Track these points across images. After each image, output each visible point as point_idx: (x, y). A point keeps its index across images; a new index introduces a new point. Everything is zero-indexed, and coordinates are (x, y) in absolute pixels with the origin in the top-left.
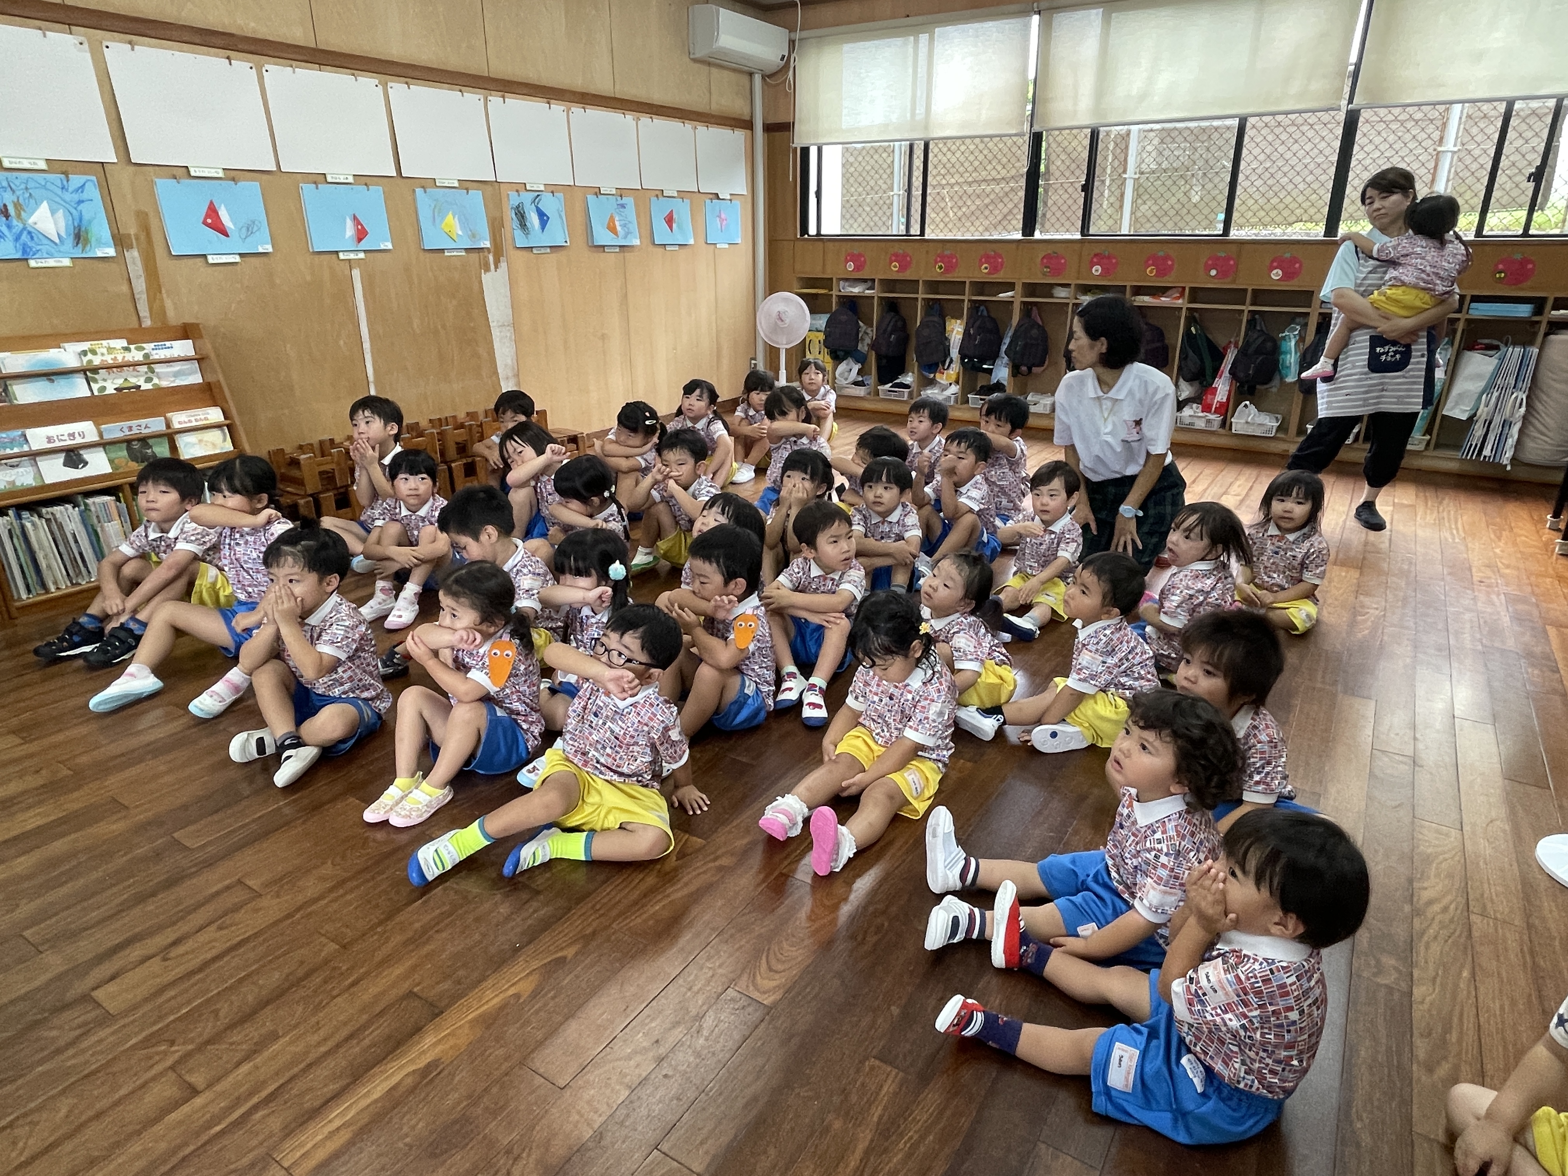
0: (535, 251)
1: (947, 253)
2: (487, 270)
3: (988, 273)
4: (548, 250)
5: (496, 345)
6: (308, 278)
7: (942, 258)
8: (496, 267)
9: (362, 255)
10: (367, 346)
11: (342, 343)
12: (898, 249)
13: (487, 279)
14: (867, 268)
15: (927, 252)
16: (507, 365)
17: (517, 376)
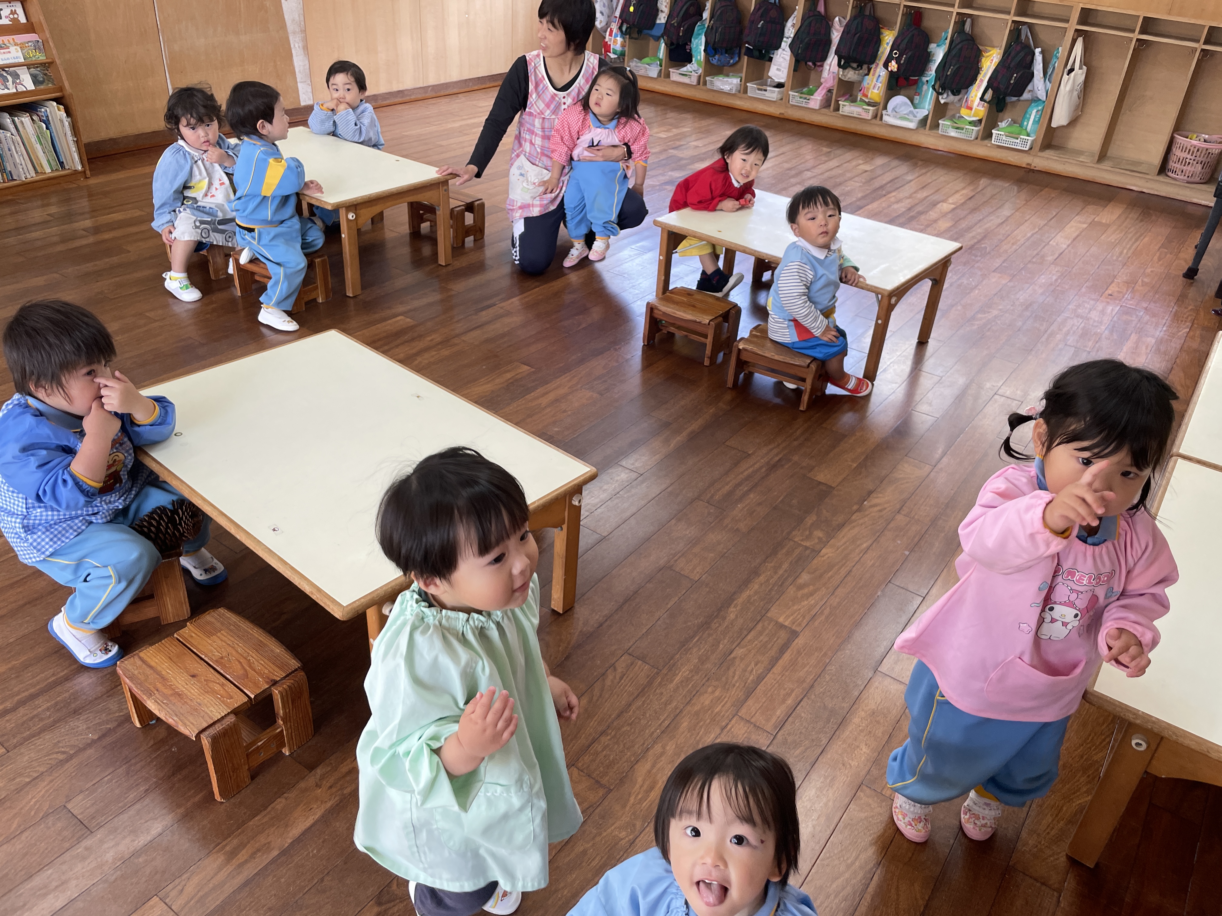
16: (294, 20)
17: (304, 31)
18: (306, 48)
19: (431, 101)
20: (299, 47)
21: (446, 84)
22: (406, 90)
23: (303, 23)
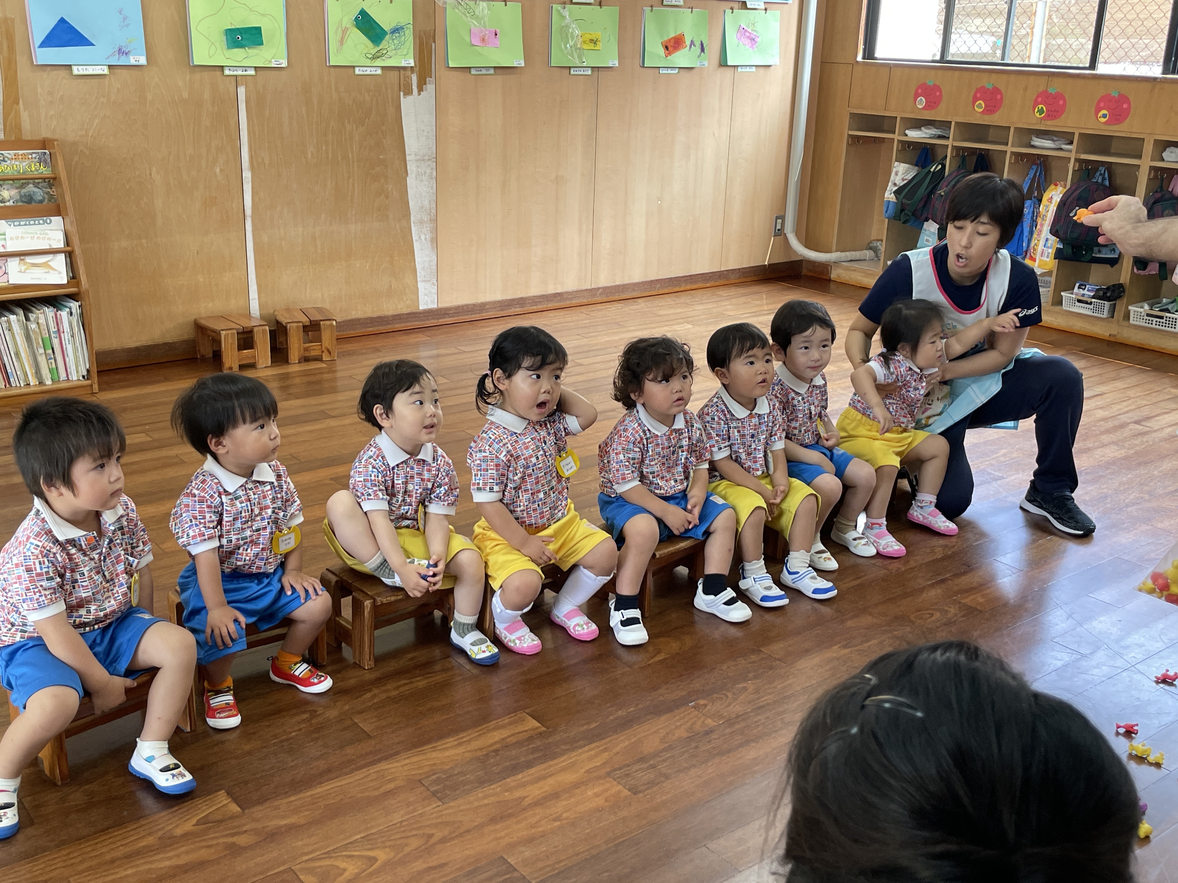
0: (473, 72)
1: (1052, 91)
2: (408, 92)
3: (1105, 123)
4: (492, 71)
5: (411, 181)
6: (185, 95)
7: (1045, 97)
8: (420, 90)
9: (252, 72)
10: (247, 175)
11: (218, 170)
12: (988, 83)
13: (407, 103)
14: (942, 106)
15: (1026, 89)
16: (423, 207)
17: (435, 220)
18: (435, 241)
19: (599, 307)
20: (426, 239)
21: (624, 285)
22: (567, 293)
23: (434, 211)
